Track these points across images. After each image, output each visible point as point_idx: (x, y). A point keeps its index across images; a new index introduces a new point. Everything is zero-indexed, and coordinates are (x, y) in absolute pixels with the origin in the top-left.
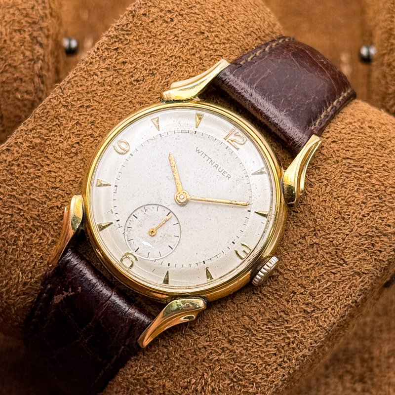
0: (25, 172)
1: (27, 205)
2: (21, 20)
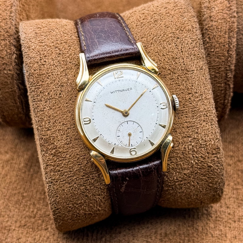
2: (4, 34)
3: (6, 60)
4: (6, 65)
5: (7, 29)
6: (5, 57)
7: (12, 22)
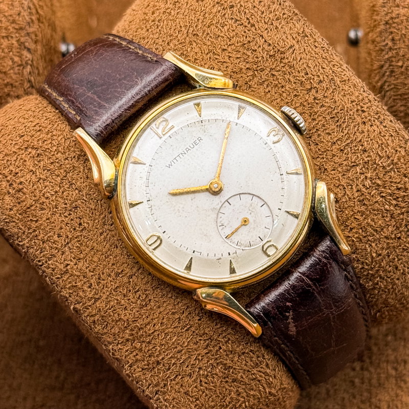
3: (11, 77)
4: (12, 88)
5: (14, 16)
6: (9, 72)
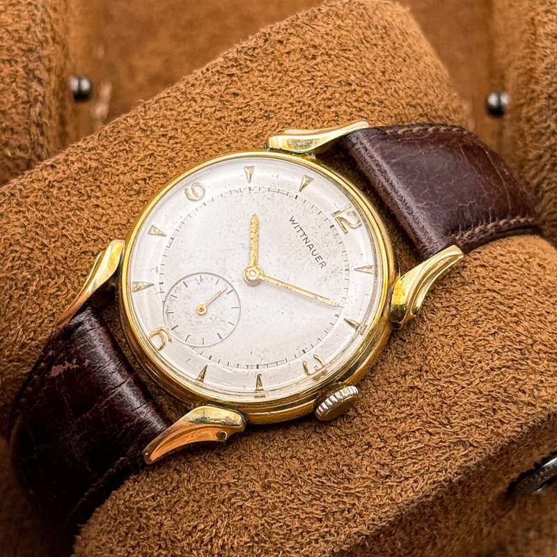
0: (66, 199)
1: (55, 242)
2: (11, 46)
3: (12, 118)
4: (12, 134)
5: (21, 32)
6: (9, 112)
7: (34, 15)
